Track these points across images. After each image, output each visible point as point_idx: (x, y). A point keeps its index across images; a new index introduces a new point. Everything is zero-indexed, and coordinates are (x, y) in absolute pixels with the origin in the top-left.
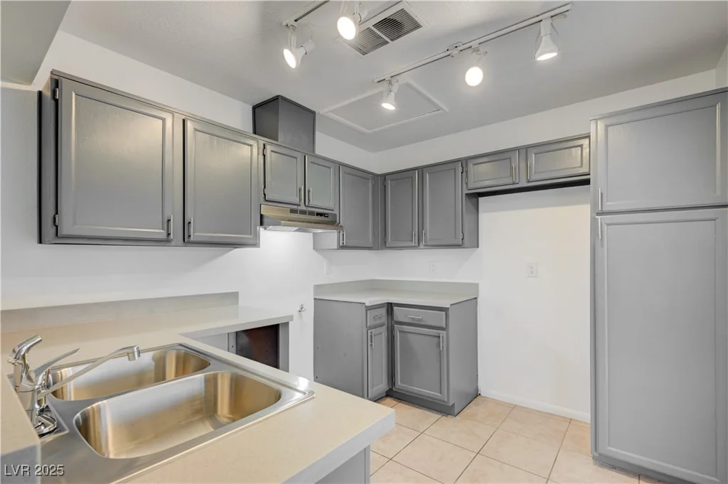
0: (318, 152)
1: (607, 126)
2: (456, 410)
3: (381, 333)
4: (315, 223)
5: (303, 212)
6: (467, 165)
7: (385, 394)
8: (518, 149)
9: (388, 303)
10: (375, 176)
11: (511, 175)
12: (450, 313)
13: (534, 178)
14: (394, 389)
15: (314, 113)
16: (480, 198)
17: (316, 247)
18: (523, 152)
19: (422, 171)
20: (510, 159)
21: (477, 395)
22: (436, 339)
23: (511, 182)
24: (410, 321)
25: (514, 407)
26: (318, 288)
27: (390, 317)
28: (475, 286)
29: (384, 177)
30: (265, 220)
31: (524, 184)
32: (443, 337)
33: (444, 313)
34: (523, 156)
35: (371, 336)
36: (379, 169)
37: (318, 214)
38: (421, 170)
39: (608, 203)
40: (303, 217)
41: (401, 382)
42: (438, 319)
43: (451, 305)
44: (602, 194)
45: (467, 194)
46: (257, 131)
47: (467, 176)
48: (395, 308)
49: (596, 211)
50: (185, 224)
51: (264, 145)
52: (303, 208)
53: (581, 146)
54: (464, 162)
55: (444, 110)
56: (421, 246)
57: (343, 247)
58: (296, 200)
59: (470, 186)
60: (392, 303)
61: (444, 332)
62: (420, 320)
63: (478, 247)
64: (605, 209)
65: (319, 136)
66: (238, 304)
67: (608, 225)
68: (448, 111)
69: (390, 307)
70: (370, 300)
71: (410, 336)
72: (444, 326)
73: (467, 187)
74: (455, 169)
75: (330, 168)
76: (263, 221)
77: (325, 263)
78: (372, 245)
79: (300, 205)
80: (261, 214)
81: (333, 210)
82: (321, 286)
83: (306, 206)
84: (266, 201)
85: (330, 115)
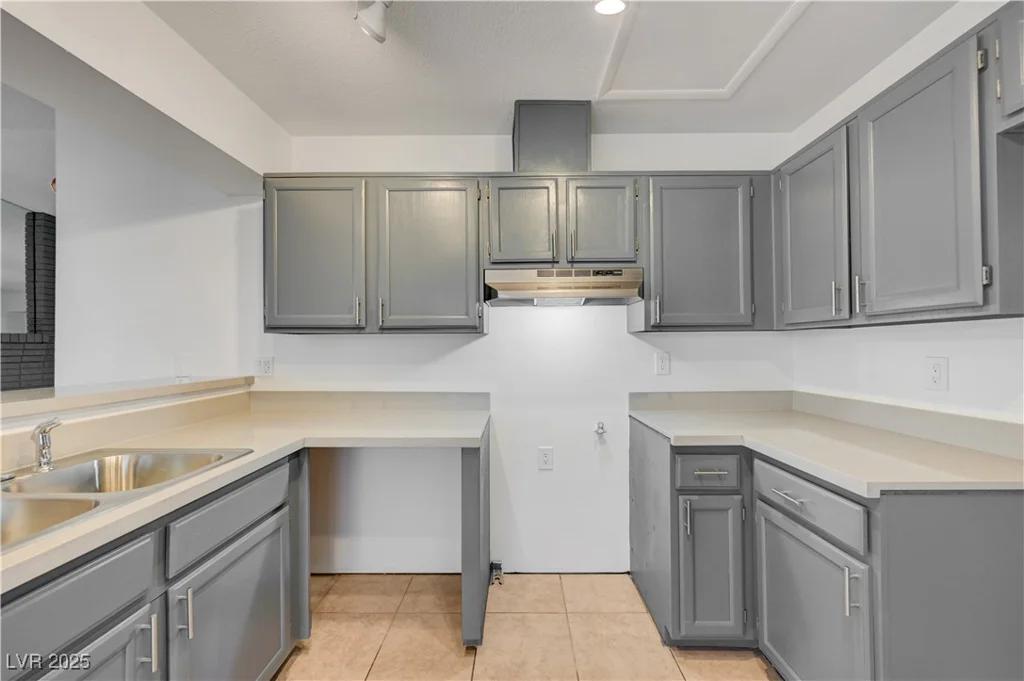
0: (598, 166)
3: (727, 510)
5: (562, 274)
9: (747, 448)
10: (753, 177)
12: (876, 510)
15: (588, 104)
17: (630, 330)
19: (858, 123)
26: (637, 399)
32: (852, 579)
33: (861, 510)
35: (686, 509)
37: (597, 273)
38: (852, 123)
41: (769, 641)
43: (881, 493)
47: (1000, 75)
48: (757, 462)
51: (489, 182)
52: (564, 265)
56: (860, 319)
57: (658, 328)
58: (549, 256)
60: (751, 450)
62: (799, 508)
71: (784, 539)
74: (953, 72)
75: (624, 188)
76: (489, 294)
77: (655, 355)
78: (749, 321)
79: (558, 262)
80: (485, 285)
81: (635, 262)
82: (645, 395)
83: (569, 262)
84: (494, 263)
85: (615, 94)
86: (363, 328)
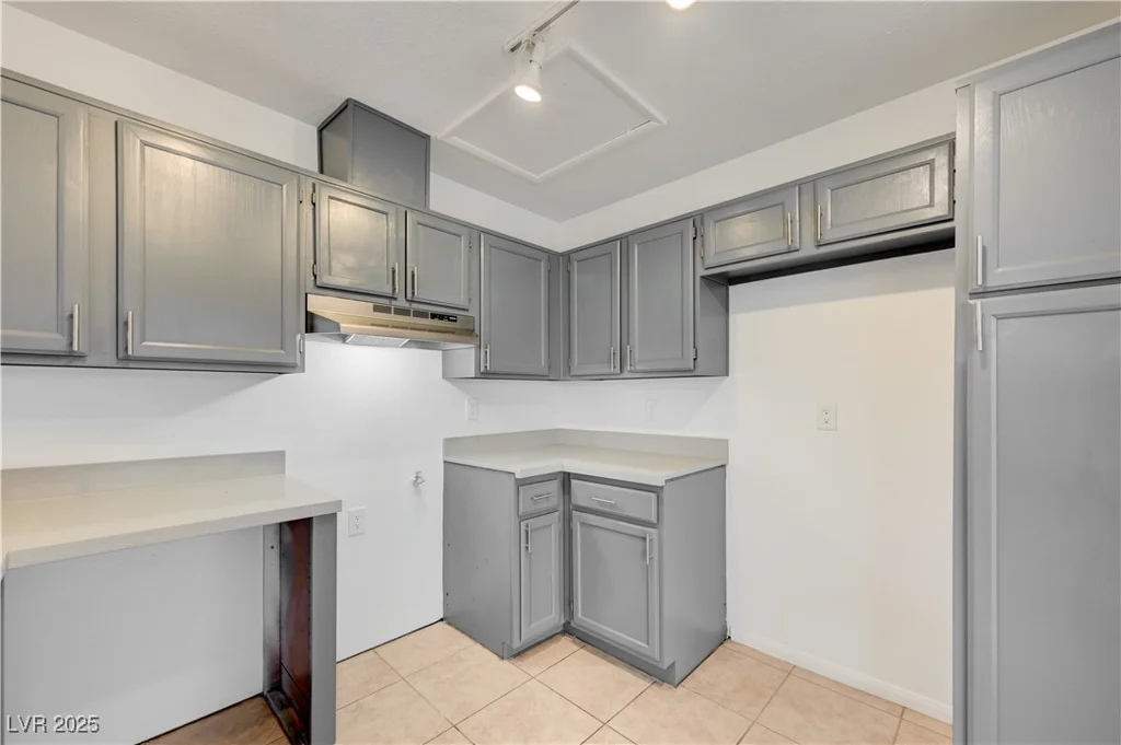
0: (434, 206)
1: (998, 96)
2: (679, 674)
3: (550, 526)
4: (430, 331)
5: (399, 311)
6: (702, 223)
7: (561, 629)
8: (799, 184)
9: (564, 473)
10: (551, 255)
11: (785, 236)
12: (665, 495)
13: (829, 237)
14: (572, 624)
15: (426, 137)
16: (730, 287)
17: (447, 375)
18: (808, 189)
19: (628, 242)
20: (782, 204)
21: (725, 638)
22: (639, 542)
23: (784, 247)
24: (598, 507)
25: (790, 670)
26: (450, 443)
27: (567, 497)
28: (723, 444)
29: (567, 255)
30: (317, 323)
31: (808, 251)
32: (651, 540)
33: (653, 496)
34: (807, 197)
35: (527, 532)
36: (560, 245)
37: (434, 316)
38: (624, 240)
39: (1000, 270)
40: (401, 319)
41: (583, 614)
42: (643, 506)
43: (667, 481)
44: (984, 249)
45: (702, 277)
46: (325, 169)
47: (703, 245)
48: (573, 482)
49: (970, 291)
50: (120, 325)
51: (314, 185)
52: (401, 303)
53: (931, 163)
54: (698, 219)
55: (656, 120)
56: (626, 375)
57: (485, 375)
58: (388, 290)
59: (710, 262)
60: (569, 474)
61: (654, 531)
62: (611, 506)
63: (727, 375)
64: (992, 283)
65: (437, 181)
66: (283, 472)
67: (999, 318)
68: (665, 122)
69: (566, 479)
70: (524, 467)
71: (597, 532)
72: (654, 519)
73: (703, 263)
74: (682, 233)
75: (459, 236)
76: (311, 324)
77: (466, 402)
78: (546, 372)
79: (396, 299)
80: (307, 312)
81: (467, 310)
82: (457, 439)
83: (408, 301)
84: (319, 287)
85: (456, 141)
86: (81, 357)
